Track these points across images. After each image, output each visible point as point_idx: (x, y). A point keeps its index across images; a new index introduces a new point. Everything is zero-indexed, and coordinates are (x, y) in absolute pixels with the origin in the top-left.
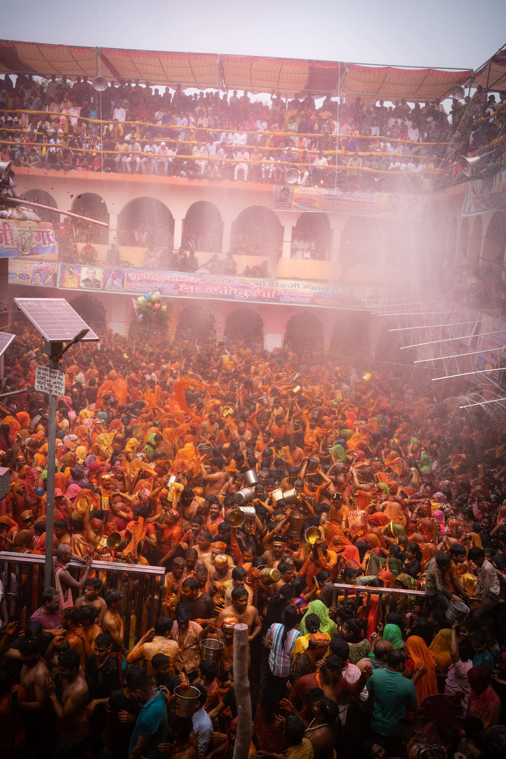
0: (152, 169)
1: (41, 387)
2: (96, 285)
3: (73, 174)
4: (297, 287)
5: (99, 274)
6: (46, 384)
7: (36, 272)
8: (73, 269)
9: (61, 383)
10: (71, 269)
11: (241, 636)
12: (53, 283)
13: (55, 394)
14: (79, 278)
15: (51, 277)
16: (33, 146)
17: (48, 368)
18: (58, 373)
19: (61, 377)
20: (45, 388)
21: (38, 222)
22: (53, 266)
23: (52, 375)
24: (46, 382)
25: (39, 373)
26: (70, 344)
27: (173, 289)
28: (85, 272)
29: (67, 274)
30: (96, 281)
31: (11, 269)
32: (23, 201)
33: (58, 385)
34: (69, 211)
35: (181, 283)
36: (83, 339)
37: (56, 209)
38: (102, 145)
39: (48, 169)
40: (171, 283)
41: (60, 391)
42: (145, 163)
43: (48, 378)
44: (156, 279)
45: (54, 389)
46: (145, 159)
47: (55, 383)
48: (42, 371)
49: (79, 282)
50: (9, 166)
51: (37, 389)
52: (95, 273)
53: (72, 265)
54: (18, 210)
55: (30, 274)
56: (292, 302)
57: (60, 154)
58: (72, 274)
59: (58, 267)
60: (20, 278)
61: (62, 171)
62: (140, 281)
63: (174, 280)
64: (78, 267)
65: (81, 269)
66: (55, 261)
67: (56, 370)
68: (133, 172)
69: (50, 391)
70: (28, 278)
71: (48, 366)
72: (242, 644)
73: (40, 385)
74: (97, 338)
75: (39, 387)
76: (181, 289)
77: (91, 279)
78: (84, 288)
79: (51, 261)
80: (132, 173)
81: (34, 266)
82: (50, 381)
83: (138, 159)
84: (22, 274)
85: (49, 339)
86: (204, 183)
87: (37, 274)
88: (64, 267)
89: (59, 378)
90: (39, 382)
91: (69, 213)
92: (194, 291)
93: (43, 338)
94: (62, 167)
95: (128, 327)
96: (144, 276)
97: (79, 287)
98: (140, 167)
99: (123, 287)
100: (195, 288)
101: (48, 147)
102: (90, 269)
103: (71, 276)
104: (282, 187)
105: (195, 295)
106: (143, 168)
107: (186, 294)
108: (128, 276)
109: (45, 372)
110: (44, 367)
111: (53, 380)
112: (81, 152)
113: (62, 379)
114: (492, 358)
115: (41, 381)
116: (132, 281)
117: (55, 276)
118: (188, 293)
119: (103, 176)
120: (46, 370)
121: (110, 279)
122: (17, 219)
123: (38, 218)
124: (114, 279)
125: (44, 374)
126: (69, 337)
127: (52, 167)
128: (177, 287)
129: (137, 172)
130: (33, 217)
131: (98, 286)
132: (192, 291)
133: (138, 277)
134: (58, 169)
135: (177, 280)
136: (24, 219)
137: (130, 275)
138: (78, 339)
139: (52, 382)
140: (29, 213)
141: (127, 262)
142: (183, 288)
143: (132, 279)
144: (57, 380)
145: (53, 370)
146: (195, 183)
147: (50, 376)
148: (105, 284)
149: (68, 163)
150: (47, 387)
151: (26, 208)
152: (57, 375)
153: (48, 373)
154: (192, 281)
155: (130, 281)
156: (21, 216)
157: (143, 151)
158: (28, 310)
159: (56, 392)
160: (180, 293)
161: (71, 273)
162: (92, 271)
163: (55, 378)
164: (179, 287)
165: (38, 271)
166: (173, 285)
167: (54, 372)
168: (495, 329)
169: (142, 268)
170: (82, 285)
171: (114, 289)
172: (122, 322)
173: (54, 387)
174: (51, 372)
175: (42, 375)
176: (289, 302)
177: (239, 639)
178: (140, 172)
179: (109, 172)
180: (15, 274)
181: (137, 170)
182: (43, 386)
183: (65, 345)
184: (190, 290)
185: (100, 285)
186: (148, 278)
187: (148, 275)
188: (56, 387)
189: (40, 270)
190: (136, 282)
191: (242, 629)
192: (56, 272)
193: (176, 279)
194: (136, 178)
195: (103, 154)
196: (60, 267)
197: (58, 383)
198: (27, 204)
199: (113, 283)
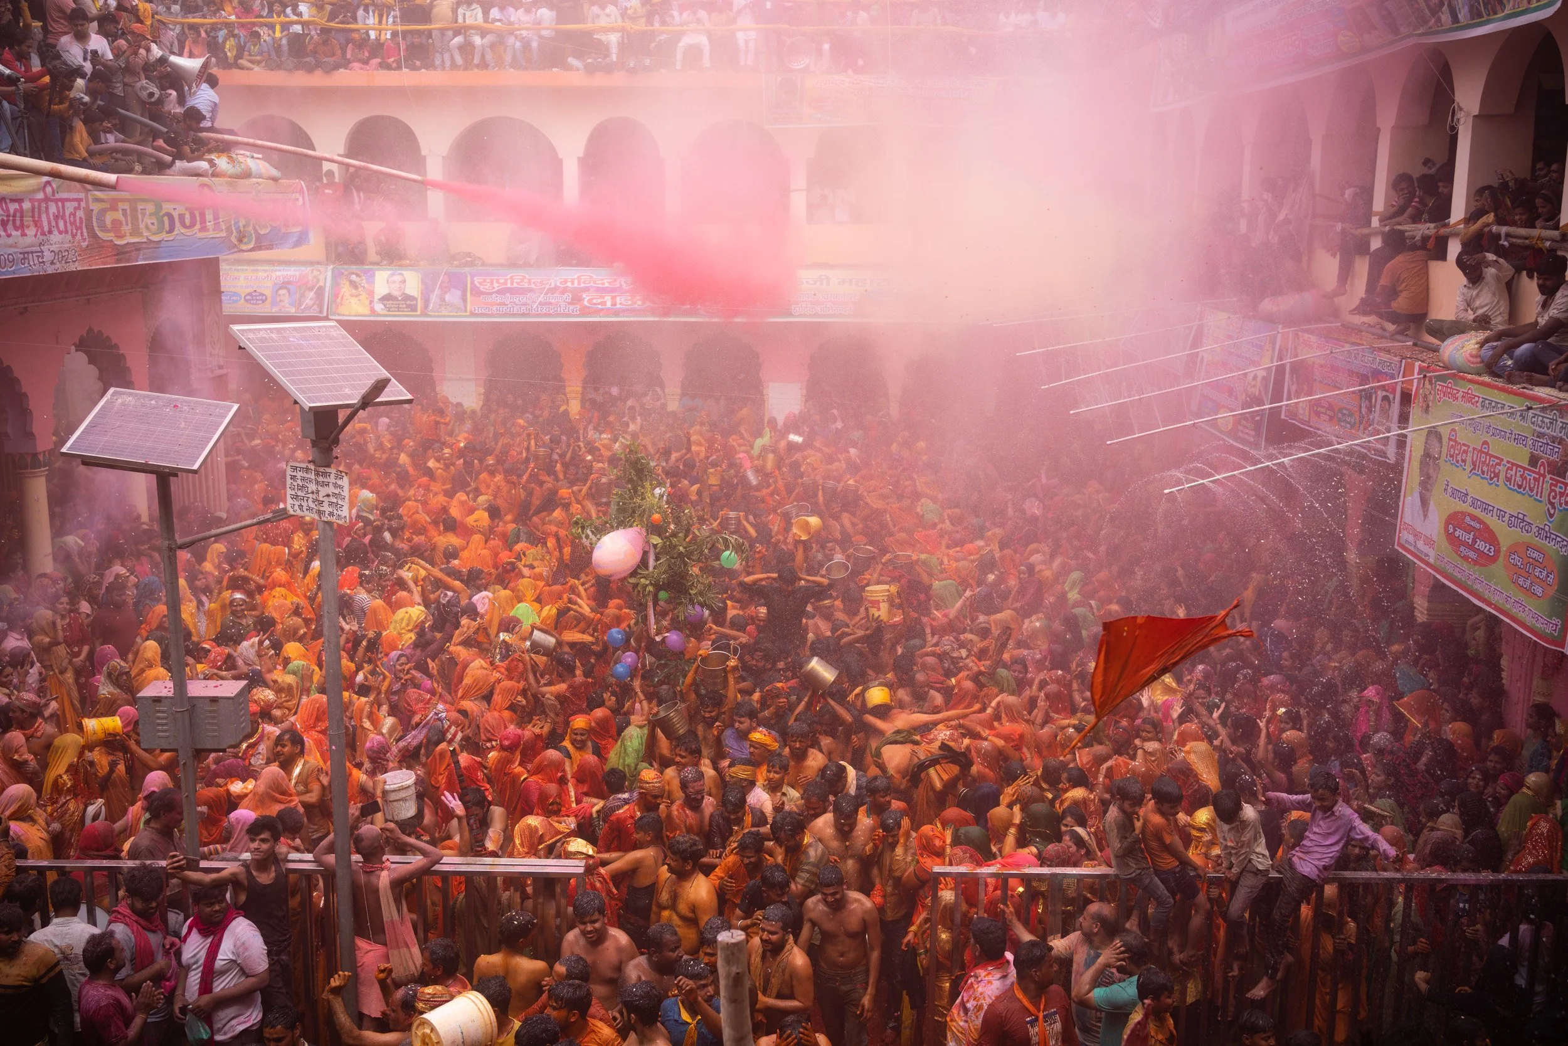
0: (508, 58)
1: (301, 506)
2: (408, 306)
3: (343, 78)
4: (825, 282)
5: (412, 283)
6: (310, 500)
7: (281, 288)
8: (357, 275)
9: (339, 494)
10: (354, 277)
11: (733, 954)
12: (315, 307)
13: (330, 519)
14: (371, 293)
15: (312, 294)
16: (254, 24)
17: (312, 467)
18: (332, 476)
19: (339, 482)
20: (309, 509)
21: (275, 179)
22: (316, 273)
23: (321, 479)
24: (310, 496)
25: (293, 478)
26: (354, 411)
27: (571, 304)
28: (383, 281)
29: (346, 289)
30: (407, 297)
31: (225, 284)
32: (240, 139)
33: (334, 500)
34: (339, 155)
35: (586, 289)
36: (378, 400)
37: (310, 152)
38: (398, 13)
39: (290, 71)
40: (564, 291)
41: (339, 513)
42: (492, 46)
43: (312, 487)
44: (533, 286)
45: (326, 508)
46: (489, 38)
47: (328, 496)
48: (299, 474)
49: (371, 302)
50: (205, 66)
51: (291, 512)
52: (404, 281)
53: (354, 268)
54: (230, 158)
55: (267, 292)
56: (816, 315)
57: (312, 37)
58: (356, 288)
59: (325, 276)
60: (246, 301)
61: (318, 73)
62: (500, 292)
63: (569, 284)
64: (369, 270)
65: (373, 275)
66: (318, 263)
67: (328, 470)
68: (468, 65)
69: (320, 513)
70: (264, 301)
71: (310, 462)
72: (734, 969)
73: (297, 503)
74: (409, 397)
75: (296, 507)
76: (586, 303)
77: (396, 293)
78: (383, 313)
79: (311, 263)
80: (466, 69)
81: (274, 275)
82: (318, 492)
83: (477, 40)
84: (250, 294)
85: (307, 404)
86: (618, 79)
87: (281, 292)
88: (337, 276)
89: (336, 485)
90: (295, 497)
91: (340, 159)
92: (614, 304)
93: (296, 402)
94: (318, 65)
95: (482, 390)
96: (506, 280)
97: (373, 312)
98: (483, 56)
99: (465, 306)
100: (614, 298)
101: (285, 26)
102: (392, 275)
103: (354, 291)
104: (779, 79)
105: (617, 313)
106: (489, 56)
107: (598, 312)
108: (472, 282)
109: (305, 475)
110: (304, 465)
111: (323, 491)
112: (358, 30)
113: (341, 487)
114: (1230, 395)
115: (299, 493)
116: (483, 293)
117: (320, 293)
118: (602, 310)
119: (405, 77)
120: (307, 470)
121: (437, 291)
122: (231, 177)
123: (275, 172)
124: (445, 290)
125: (303, 479)
126: (349, 397)
127: (297, 68)
128: (576, 299)
129: (478, 66)
130: (263, 171)
131: (413, 308)
132: (609, 304)
133: (496, 285)
134: (310, 69)
135: (576, 285)
136: (247, 175)
137: (477, 280)
138: (367, 401)
139: (322, 494)
140: (256, 164)
141: (468, 254)
142: (590, 301)
143: (482, 288)
144: (331, 489)
145: (322, 469)
146: (599, 80)
147: (317, 483)
148: (427, 302)
149: (333, 55)
150: (312, 505)
151: (248, 153)
152: (332, 479)
153: (313, 477)
154: (607, 285)
155: (476, 292)
156: (238, 170)
157: (486, 20)
158: (260, 349)
159: (331, 514)
160: (585, 311)
161: (354, 285)
162: (397, 278)
163: (328, 485)
164: (581, 299)
165: (285, 285)
166: (568, 296)
167: (325, 474)
168: (1230, 337)
169: (502, 265)
170: (379, 307)
171: (445, 313)
172: (468, 380)
173: (326, 504)
174: (317, 474)
175: (299, 482)
176: (811, 316)
177: (728, 961)
178: (484, 65)
179: (419, 69)
180: (236, 294)
181: (476, 61)
182: (305, 504)
183: (342, 416)
184: (604, 303)
185: (416, 306)
186: (515, 285)
187: (517, 278)
188: (331, 504)
189: (289, 283)
190: (491, 294)
191: (733, 941)
192: (321, 283)
193: (573, 283)
194: (475, 78)
195: (402, 32)
196: (329, 274)
197: (335, 495)
198: (248, 144)
199: (443, 299)
